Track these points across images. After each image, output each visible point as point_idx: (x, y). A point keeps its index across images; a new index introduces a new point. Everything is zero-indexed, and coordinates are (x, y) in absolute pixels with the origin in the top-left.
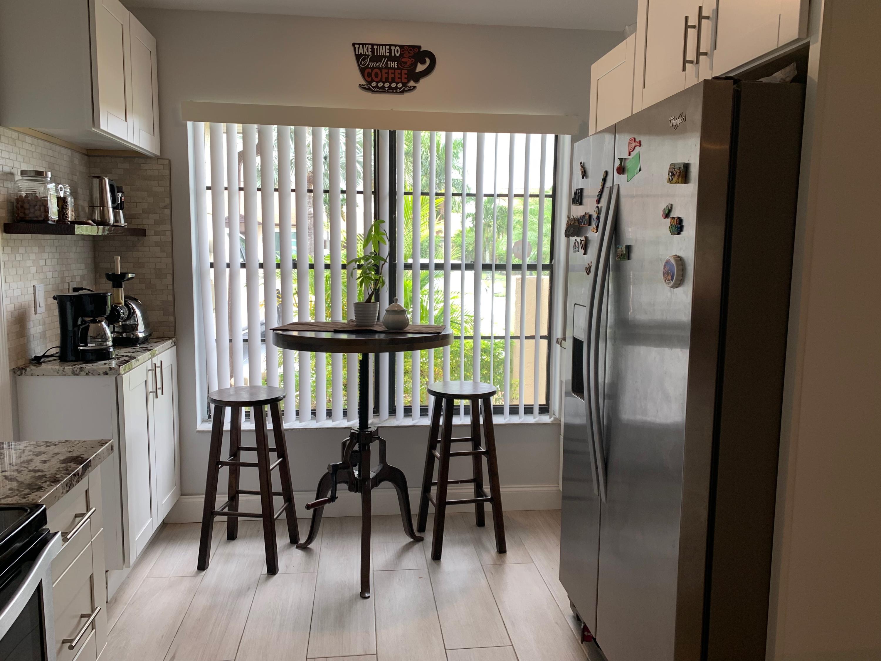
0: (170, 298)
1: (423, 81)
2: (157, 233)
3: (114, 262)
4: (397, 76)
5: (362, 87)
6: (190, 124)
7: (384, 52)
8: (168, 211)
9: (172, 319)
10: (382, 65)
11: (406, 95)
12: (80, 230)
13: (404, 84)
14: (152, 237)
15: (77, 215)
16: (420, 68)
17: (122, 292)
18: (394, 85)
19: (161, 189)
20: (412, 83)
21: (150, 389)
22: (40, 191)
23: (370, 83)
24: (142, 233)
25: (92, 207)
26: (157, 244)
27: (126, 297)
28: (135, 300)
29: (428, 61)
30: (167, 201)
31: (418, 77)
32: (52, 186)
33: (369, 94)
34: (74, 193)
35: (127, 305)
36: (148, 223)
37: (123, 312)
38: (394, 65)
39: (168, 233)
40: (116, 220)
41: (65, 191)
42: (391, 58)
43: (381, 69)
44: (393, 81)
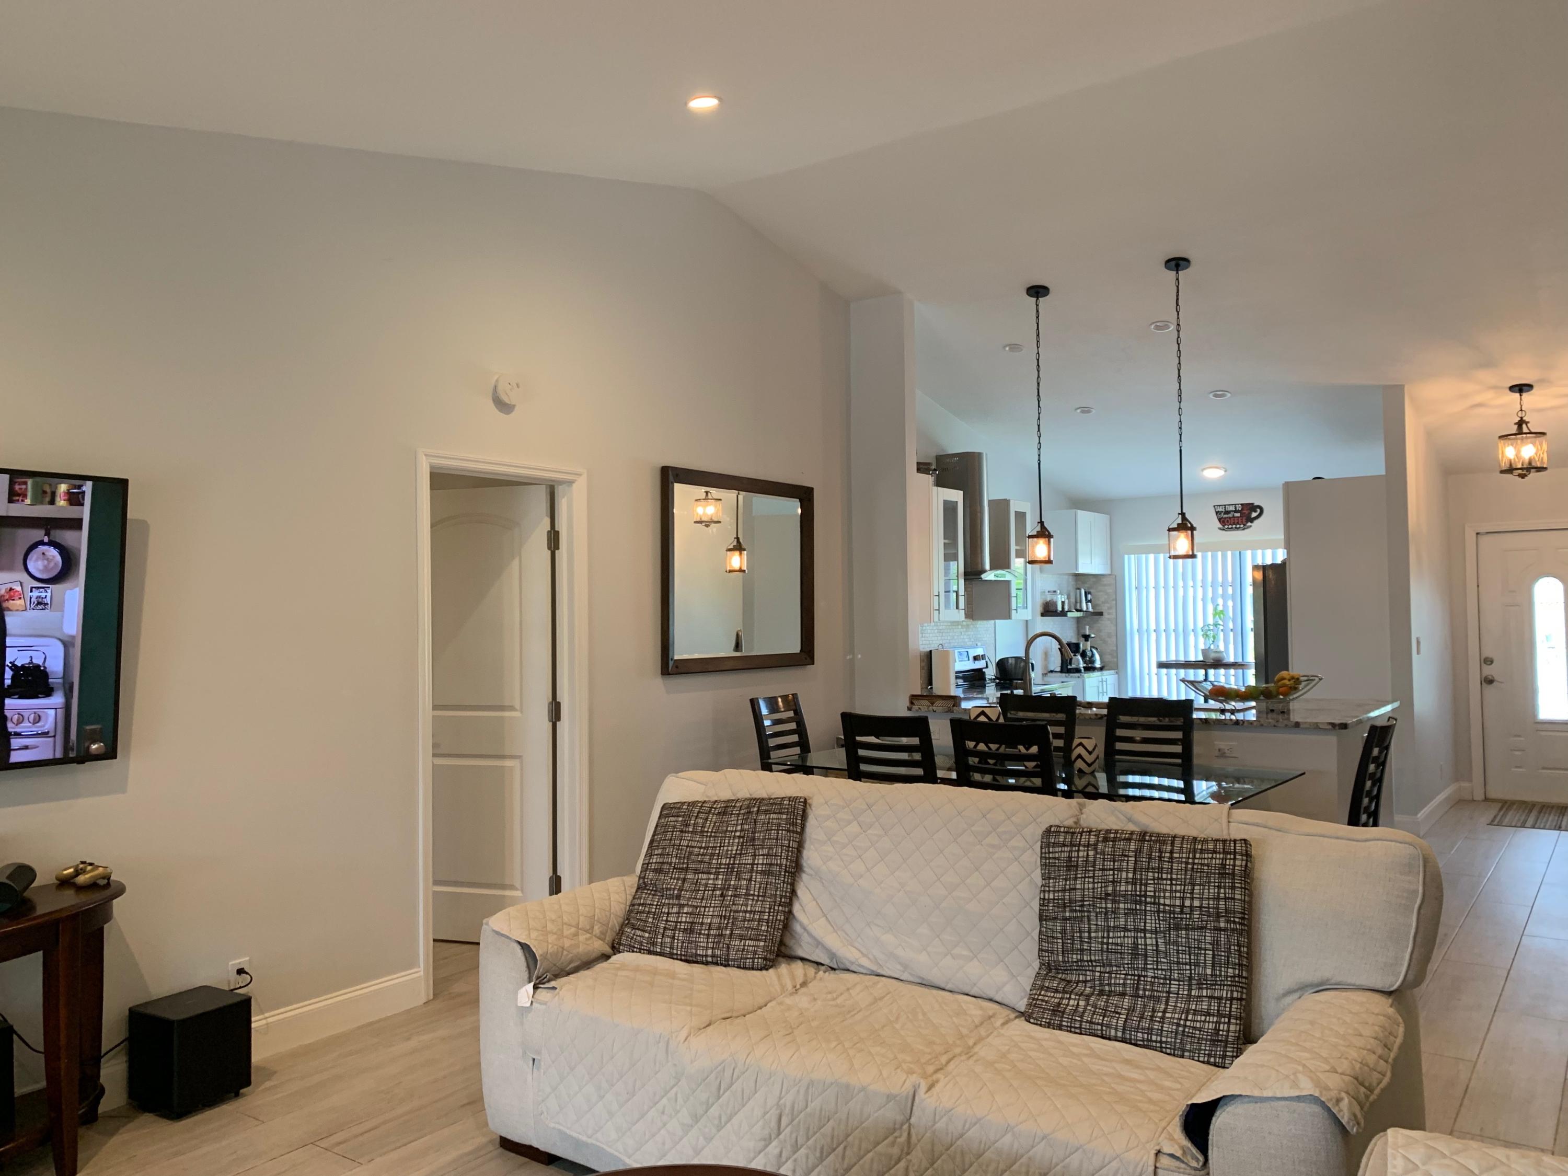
0: (1115, 648)
1: (1256, 522)
2: (1109, 614)
3: (1085, 629)
4: (1240, 521)
5: (1220, 529)
6: (1126, 557)
7: (1232, 508)
8: (1114, 602)
9: (1115, 660)
10: (1230, 515)
11: (1246, 531)
12: (1069, 614)
13: (1244, 525)
14: (1106, 615)
15: (1070, 606)
16: (1254, 515)
17: (1089, 644)
18: (1238, 526)
19: (1111, 591)
20: (1249, 524)
21: (1101, 691)
22: (1054, 598)
23: (1224, 526)
24: (1101, 614)
25: (1076, 602)
26: (1109, 619)
27: (1091, 647)
28: (1097, 649)
29: (1258, 510)
30: (1114, 597)
31: (1252, 520)
32: (1059, 596)
33: (1224, 532)
34: (1069, 598)
35: (1091, 651)
36: (1103, 608)
37: (1089, 654)
38: (1238, 515)
39: (1114, 614)
40: (1087, 608)
41: (1064, 598)
42: (1236, 511)
43: (1230, 518)
44: (1238, 523)
